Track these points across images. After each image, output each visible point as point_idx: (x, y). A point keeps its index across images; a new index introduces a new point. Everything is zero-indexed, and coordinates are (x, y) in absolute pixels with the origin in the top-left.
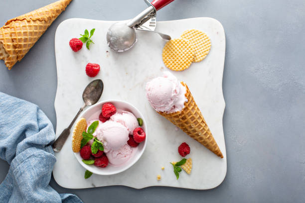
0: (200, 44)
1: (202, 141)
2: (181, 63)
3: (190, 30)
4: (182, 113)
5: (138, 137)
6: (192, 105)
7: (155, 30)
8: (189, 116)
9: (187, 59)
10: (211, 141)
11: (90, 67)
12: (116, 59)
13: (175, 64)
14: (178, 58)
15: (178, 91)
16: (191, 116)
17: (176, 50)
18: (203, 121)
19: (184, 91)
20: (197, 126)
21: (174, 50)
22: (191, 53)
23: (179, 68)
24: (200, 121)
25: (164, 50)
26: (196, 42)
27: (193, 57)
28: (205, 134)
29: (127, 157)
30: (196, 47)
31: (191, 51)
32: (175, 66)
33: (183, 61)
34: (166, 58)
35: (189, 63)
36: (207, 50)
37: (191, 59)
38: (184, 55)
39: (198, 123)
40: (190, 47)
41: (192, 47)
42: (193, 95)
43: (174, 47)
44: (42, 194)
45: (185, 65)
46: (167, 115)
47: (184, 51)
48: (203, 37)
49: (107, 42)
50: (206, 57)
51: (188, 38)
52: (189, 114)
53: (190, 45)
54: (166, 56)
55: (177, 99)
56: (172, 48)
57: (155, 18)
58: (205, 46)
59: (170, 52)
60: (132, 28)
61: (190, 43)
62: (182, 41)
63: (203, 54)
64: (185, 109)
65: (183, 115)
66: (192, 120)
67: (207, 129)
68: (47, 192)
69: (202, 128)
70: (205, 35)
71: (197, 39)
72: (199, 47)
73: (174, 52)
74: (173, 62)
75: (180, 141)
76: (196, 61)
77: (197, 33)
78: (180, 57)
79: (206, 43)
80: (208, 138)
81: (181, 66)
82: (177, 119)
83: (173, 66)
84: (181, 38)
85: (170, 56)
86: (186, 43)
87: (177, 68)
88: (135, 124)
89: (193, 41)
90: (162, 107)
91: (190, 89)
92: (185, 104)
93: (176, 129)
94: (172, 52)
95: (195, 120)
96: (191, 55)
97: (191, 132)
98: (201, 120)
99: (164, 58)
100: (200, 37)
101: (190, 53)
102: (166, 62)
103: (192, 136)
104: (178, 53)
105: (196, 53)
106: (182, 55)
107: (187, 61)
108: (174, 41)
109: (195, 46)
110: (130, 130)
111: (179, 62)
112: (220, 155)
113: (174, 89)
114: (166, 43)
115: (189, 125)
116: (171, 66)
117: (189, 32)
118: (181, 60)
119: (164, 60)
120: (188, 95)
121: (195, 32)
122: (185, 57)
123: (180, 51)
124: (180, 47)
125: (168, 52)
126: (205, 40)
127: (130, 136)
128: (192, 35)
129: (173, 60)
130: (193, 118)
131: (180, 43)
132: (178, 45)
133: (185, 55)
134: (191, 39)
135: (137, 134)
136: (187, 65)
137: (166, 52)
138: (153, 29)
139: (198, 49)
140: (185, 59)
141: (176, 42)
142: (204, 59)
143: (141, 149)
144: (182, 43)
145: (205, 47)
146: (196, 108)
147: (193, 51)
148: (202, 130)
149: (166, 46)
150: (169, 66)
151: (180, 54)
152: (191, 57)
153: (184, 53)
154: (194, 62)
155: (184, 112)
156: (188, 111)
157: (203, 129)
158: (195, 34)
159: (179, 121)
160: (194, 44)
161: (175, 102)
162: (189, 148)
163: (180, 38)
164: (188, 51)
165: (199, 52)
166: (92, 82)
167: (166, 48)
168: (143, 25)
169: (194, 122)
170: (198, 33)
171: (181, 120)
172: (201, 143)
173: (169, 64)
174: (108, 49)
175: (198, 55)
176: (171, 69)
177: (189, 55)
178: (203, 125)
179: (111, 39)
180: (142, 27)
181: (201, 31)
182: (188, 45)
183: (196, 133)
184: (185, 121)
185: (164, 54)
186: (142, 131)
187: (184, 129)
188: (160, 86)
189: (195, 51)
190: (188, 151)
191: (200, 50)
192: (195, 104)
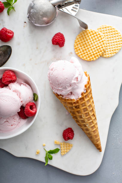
0: (113, 41)
1: (87, 132)
2: (90, 53)
3: (107, 26)
4: (77, 102)
5: (29, 111)
6: (88, 97)
7: (76, 15)
8: (83, 106)
9: (97, 51)
10: (96, 134)
11: (4, 31)
12: (31, 32)
13: (84, 53)
14: (88, 49)
15: (79, 79)
16: (85, 107)
17: (89, 41)
18: (94, 114)
19: (85, 81)
20: (87, 117)
21: (87, 40)
22: (102, 47)
23: (86, 58)
24: (91, 114)
25: (78, 37)
26: (110, 39)
27: (103, 51)
28: (92, 127)
29: (13, 126)
30: (109, 43)
31: (103, 46)
32: (84, 55)
33: (93, 52)
34: (77, 45)
35: (97, 56)
36: (117, 49)
37: (101, 53)
38: (95, 47)
39: (89, 115)
40: (103, 41)
41: (104, 42)
42: (92, 87)
43: (88, 36)
45: (93, 56)
46: (62, 99)
47: (96, 43)
48: (118, 36)
49: (27, 12)
50: (114, 55)
51: (103, 32)
52: (84, 105)
53: (103, 40)
54: (78, 43)
55: (76, 87)
56: (86, 38)
57: (78, 5)
58: (117, 44)
59: (83, 41)
60: (54, 6)
61: (104, 38)
62: (97, 33)
63: (112, 52)
64: (80, 99)
65: (77, 104)
66: (84, 111)
67: (95, 123)
69: (91, 121)
70: (119, 34)
71: (112, 36)
72: (111, 44)
73: (86, 42)
74: (83, 51)
75: (68, 124)
76: (105, 56)
77: (114, 30)
78: (91, 47)
79: (119, 43)
80: (94, 131)
81: (89, 57)
82: (70, 106)
83: (82, 54)
84: (97, 31)
85: (82, 44)
86: (100, 37)
87: (85, 57)
88: (30, 98)
89: (107, 37)
90: (60, 90)
91: (92, 82)
92: (82, 94)
93: (67, 113)
94: (85, 41)
95: (87, 112)
96: (102, 49)
97: (80, 121)
98: (93, 113)
99: (76, 44)
100: (114, 35)
101: (101, 47)
102: (76, 49)
103: (80, 125)
104: (90, 43)
105: (107, 49)
106: (93, 46)
107: (96, 53)
108: (90, 31)
109: (108, 42)
110: (23, 103)
111: (89, 53)
112: (99, 149)
113: (76, 76)
114: (82, 31)
115: (80, 114)
116: (80, 54)
117: (106, 28)
118: (91, 51)
119: (75, 46)
120: (88, 87)
121: (111, 29)
122: (96, 49)
123: (92, 42)
124: (94, 38)
125: (81, 40)
126: (118, 39)
127: (22, 108)
128: (108, 31)
129: (84, 49)
130: (85, 109)
131: (95, 35)
132: (92, 36)
133: (96, 47)
134: (106, 34)
135: (29, 108)
136: (95, 57)
137: (79, 39)
138: (73, 14)
139: (109, 46)
140: (95, 51)
141: (91, 33)
142: (112, 57)
143: (29, 122)
144: (97, 35)
145: (116, 46)
146: (91, 101)
147: (105, 46)
148: (90, 123)
149: (81, 34)
150: (78, 53)
151: (91, 45)
152: (101, 51)
153: (95, 45)
154: (102, 56)
155: (80, 102)
156: (84, 102)
157: (92, 122)
158: (111, 31)
159: (72, 108)
160: (107, 39)
161: (73, 89)
162: (73, 135)
163: (96, 31)
164: (100, 44)
165: (110, 48)
166: (2, 47)
167: (81, 36)
168: (66, 7)
169: (86, 113)
170: (114, 31)
171: (74, 108)
172: (86, 133)
173: (79, 51)
174: (27, 20)
175: (108, 51)
176: (79, 57)
177: (100, 49)
178: (93, 118)
179: (32, 10)
180: (64, 9)
181: (117, 30)
182: (101, 39)
183: (85, 124)
184: (77, 110)
185: (77, 40)
186: (34, 107)
187: (74, 116)
188: (63, 69)
189: (107, 46)
190: (71, 137)
191: (111, 47)
192: (92, 96)
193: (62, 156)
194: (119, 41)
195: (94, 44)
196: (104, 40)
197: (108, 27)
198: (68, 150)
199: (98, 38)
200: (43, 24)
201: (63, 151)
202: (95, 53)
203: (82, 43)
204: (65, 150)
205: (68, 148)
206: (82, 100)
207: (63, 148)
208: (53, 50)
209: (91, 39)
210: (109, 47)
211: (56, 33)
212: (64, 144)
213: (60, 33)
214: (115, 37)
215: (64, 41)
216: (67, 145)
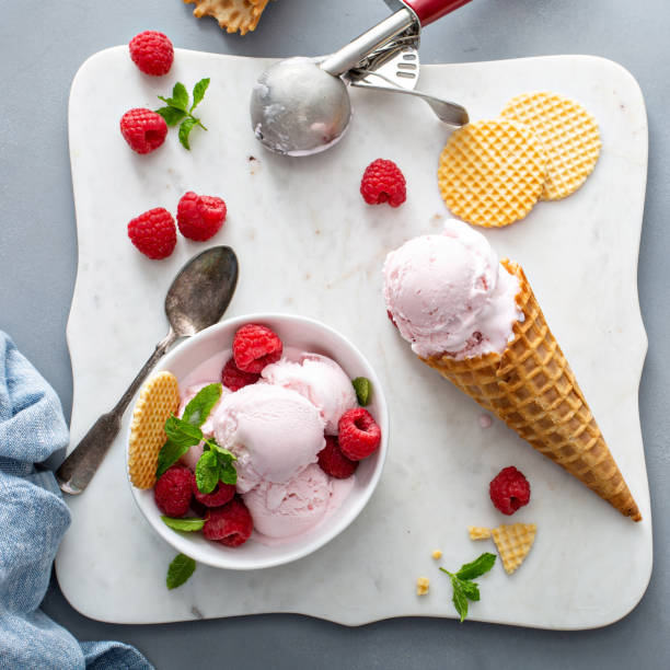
0: (564, 140)
1: (572, 459)
2: (502, 199)
3: (531, 95)
4: (507, 359)
5: (356, 437)
6: (538, 334)
7: (415, 89)
8: (530, 369)
9: (522, 186)
10: (601, 459)
11: (193, 204)
12: (282, 184)
13: (482, 205)
14: (489, 186)
15: (491, 281)
16: (537, 370)
17: (484, 159)
18: (573, 390)
19: (512, 286)
20: (554, 404)
21: (478, 159)
22: (536, 168)
23: (494, 218)
24: (564, 390)
25: (445, 159)
26: (552, 136)
27: (541, 181)
28: (581, 436)
29: (316, 510)
30: (553, 150)
31: (536, 162)
32: (481, 211)
33: (509, 193)
34: (450, 184)
35: (528, 200)
36: (588, 162)
37: (535, 187)
38: (510, 173)
39: (559, 395)
40: (531, 149)
41: (537, 149)
42: (542, 302)
43: (478, 146)
44: (18, 634)
45: (515, 206)
46: (454, 364)
47: (510, 161)
48: (575, 119)
49: (251, 122)
50: (583, 184)
51: (524, 119)
52: (530, 362)
53: (530, 142)
54: (451, 177)
55: (487, 308)
56: (471, 152)
57: (415, 52)
58: (580, 146)
59: (464, 165)
60: (337, 77)
61: (530, 136)
62: (505, 128)
63: (574, 175)
64: (514, 346)
65: (510, 367)
66: (540, 385)
67: (587, 420)
68: (34, 628)
69: (571, 414)
70: (579, 111)
71: (556, 123)
72: (561, 151)
73: (478, 166)
74: (475, 198)
75: (496, 459)
76: (552, 195)
77: (556, 103)
78: (497, 180)
79: (585, 139)
80: (592, 449)
81: (501, 212)
82: (486, 380)
83: (474, 211)
84: (503, 119)
85: (464, 177)
86: (518, 135)
87: (488, 218)
88: (344, 396)
89: (540, 131)
90: (439, 333)
91: (533, 285)
92: (515, 329)
93: (484, 422)
94: (471, 166)
95: (548, 386)
96: (536, 174)
97: (536, 427)
98: (569, 387)
99: (444, 183)
100: (564, 119)
101: (530, 167)
103: (537, 444)
104: (491, 166)
105: (553, 170)
106: (503, 173)
107: (522, 193)
108: (479, 127)
109: (548, 147)
110: (328, 416)
111: (496, 198)
112: (629, 512)
113: (478, 273)
114: (452, 134)
115: (529, 400)
116: (468, 211)
117: (527, 102)
118: (502, 192)
119: (444, 191)
120: (526, 302)
121: (547, 102)
122: (516, 179)
123: (498, 160)
124: (498, 147)
125: (458, 165)
126: (580, 126)
127: (330, 438)
128: (539, 111)
129: (476, 191)
130: (541, 379)
131: (499, 134)
132: (492, 140)
133: (516, 174)
134: (535, 123)
135: (353, 426)
136: (521, 206)
137: (451, 165)
138: (408, 84)
139: (557, 158)
140: (515, 187)
141: (486, 133)
142: (576, 191)
143: (363, 484)
144: (505, 135)
145: (581, 151)
146: (552, 346)
147: (543, 162)
148: (570, 421)
149: (453, 145)
150: (462, 210)
151: (497, 172)
152: (535, 181)
153: (510, 168)
154: (542, 198)
155: (514, 356)
156: (527, 353)
157: (576, 417)
158: (547, 107)
159: (494, 387)
160: (544, 139)
161: (481, 319)
162: (525, 486)
163: (499, 121)
164: (524, 160)
165: (561, 166)
166: (199, 257)
167: (452, 151)
168: (378, 71)
169: (546, 392)
170: (559, 106)
171: (501, 383)
172: (565, 467)
173: (462, 203)
174: (254, 148)
175: (557, 178)
176: (467, 221)
177: (528, 175)
178: (577, 404)
179: (268, 110)
180: (373, 79)
181: (569, 99)
182: (524, 142)
183: (552, 430)
184: (514, 387)
185: (445, 170)
186: (368, 421)
187: (510, 415)
188: (432, 260)
189: (549, 162)
190: (522, 492)
191: (564, 159)
192: (548, 332)
193: (511, 574)
194: (584, 135)
195: (504, 167)
196: (536, 143)
197: (535, 98)
198: (526, 549)
199: (512, 142)
200: (316, 146)
201: (508, 555)
202: (516, 192)
203: (464, 172)
204: (516, 552)
205: (522, 540)
206: (520, 348)
207: (504, 547)
208: (375, 224)
209: (492, 153)
210: (557, 163)
211: (368, 164)
212: (504, 532)
213: (381, 161)
214: (567, 123)
215: (403, 183)
216: (514, 530)
